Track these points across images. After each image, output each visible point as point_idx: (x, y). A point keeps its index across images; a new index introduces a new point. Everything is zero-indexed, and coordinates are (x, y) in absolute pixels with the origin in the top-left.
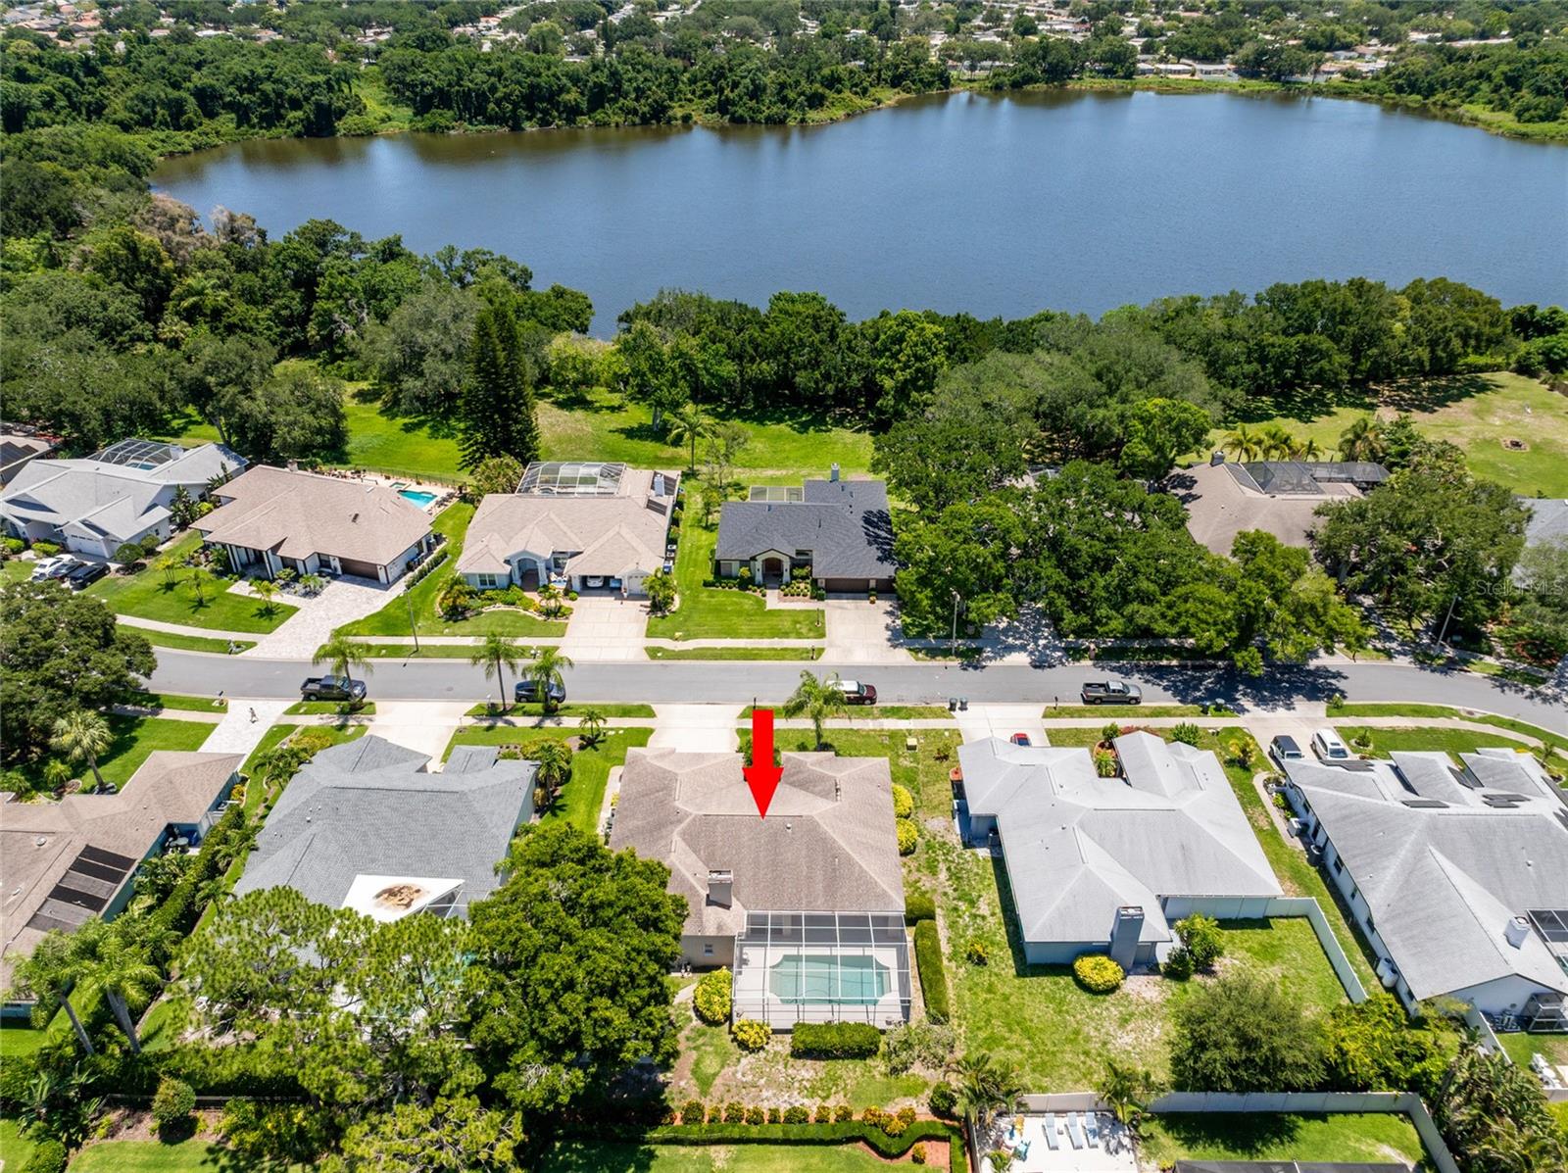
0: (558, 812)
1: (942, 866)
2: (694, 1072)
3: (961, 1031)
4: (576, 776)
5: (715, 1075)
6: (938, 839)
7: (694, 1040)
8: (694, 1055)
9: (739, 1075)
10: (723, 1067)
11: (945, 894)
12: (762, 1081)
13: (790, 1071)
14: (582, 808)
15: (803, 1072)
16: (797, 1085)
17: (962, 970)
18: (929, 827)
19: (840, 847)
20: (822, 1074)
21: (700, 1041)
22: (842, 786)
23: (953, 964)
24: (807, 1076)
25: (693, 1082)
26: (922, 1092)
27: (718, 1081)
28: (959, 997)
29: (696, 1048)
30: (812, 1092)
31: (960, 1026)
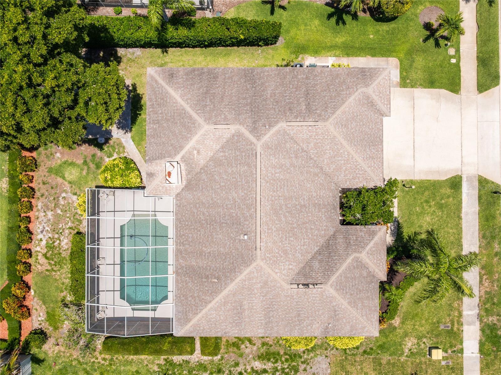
0: (333, 20)
1: (269, 366)
2: (65, 163)
3: (100, 360)
4: (385, 27)
5: (64, 178)
6: (302, 367)
7: (93, 161)
8: (80, 162)
9: (64, 195)
10: (70, 183)
11: (237, 364)
12: (59, 211)
13: (67, 231)
14: (340, 39)
15: (66, 241)
16: (56, 236)
17: (156, 368)
18: (319, 358)
19: (226, 285)
20: (64, 254)
21: (92, 166)
22: (312, 290)
23: (162, 362)
24: (63, 244)
25: (59, 162)
26: (50, 325)
27: (60, 180)
28: (131, 362)
29: (85, 162)
30: (50, 247)
31: (104, 359)
